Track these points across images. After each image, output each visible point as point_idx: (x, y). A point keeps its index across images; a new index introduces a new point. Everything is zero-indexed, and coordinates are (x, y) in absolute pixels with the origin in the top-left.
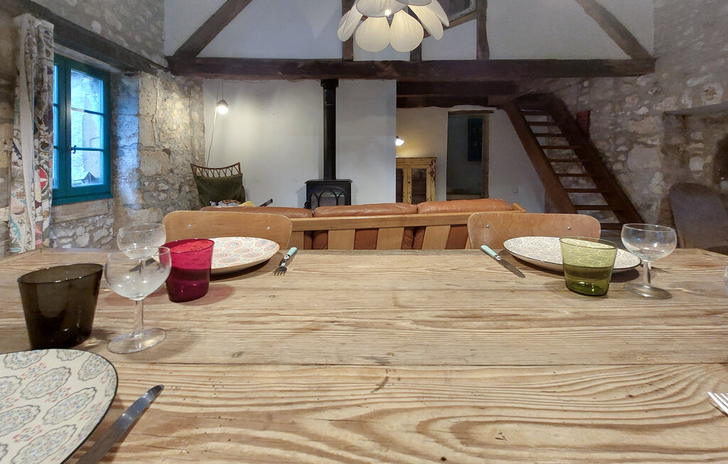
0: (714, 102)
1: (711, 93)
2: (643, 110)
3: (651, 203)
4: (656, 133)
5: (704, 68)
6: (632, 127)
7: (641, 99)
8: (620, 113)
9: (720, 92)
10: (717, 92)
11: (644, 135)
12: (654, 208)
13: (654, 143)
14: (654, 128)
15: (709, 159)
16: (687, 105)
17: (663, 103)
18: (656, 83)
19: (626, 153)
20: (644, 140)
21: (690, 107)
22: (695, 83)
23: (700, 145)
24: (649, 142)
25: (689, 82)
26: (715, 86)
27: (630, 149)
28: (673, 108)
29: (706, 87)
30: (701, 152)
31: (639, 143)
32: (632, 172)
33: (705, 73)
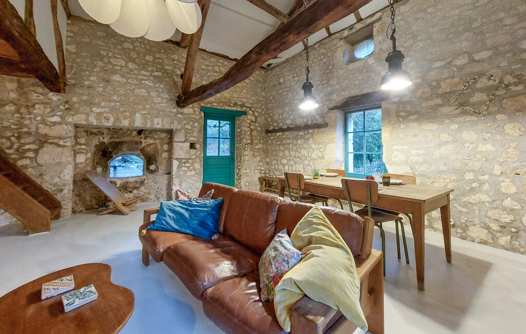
0: (108, 124)
1: (108, 119)
2: (56, 119)
3: (63, 188)
4: (68, 138)
5: (103, 104)
6: (44, 130)
7: (53, 110)
8: (27, 116)
9: (112, 120)
10: (111, 119)
11: (55, 138)
12: (66, 191)
13: (67, 144)
14: (67, 133)
15: (89, 155)
16: (93, 123)
17: (75, 117)
18: (67, 102)
19: (36, 151)
20: (56, 141)
21: (95, 124)
22: (98, 111)
23: (83, 147)
24: (61, 143)
25: (94, 109)
26: (110, 116)
27: (41, 147)
28: (83, 123)
29: (105, 115)
30: (84, 151)
31: (51, 143)
32: (42, 166)
33: (104, 107)
